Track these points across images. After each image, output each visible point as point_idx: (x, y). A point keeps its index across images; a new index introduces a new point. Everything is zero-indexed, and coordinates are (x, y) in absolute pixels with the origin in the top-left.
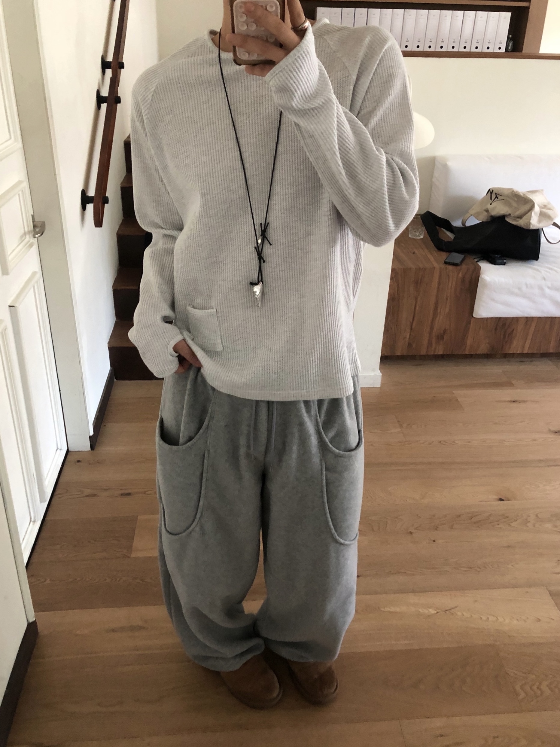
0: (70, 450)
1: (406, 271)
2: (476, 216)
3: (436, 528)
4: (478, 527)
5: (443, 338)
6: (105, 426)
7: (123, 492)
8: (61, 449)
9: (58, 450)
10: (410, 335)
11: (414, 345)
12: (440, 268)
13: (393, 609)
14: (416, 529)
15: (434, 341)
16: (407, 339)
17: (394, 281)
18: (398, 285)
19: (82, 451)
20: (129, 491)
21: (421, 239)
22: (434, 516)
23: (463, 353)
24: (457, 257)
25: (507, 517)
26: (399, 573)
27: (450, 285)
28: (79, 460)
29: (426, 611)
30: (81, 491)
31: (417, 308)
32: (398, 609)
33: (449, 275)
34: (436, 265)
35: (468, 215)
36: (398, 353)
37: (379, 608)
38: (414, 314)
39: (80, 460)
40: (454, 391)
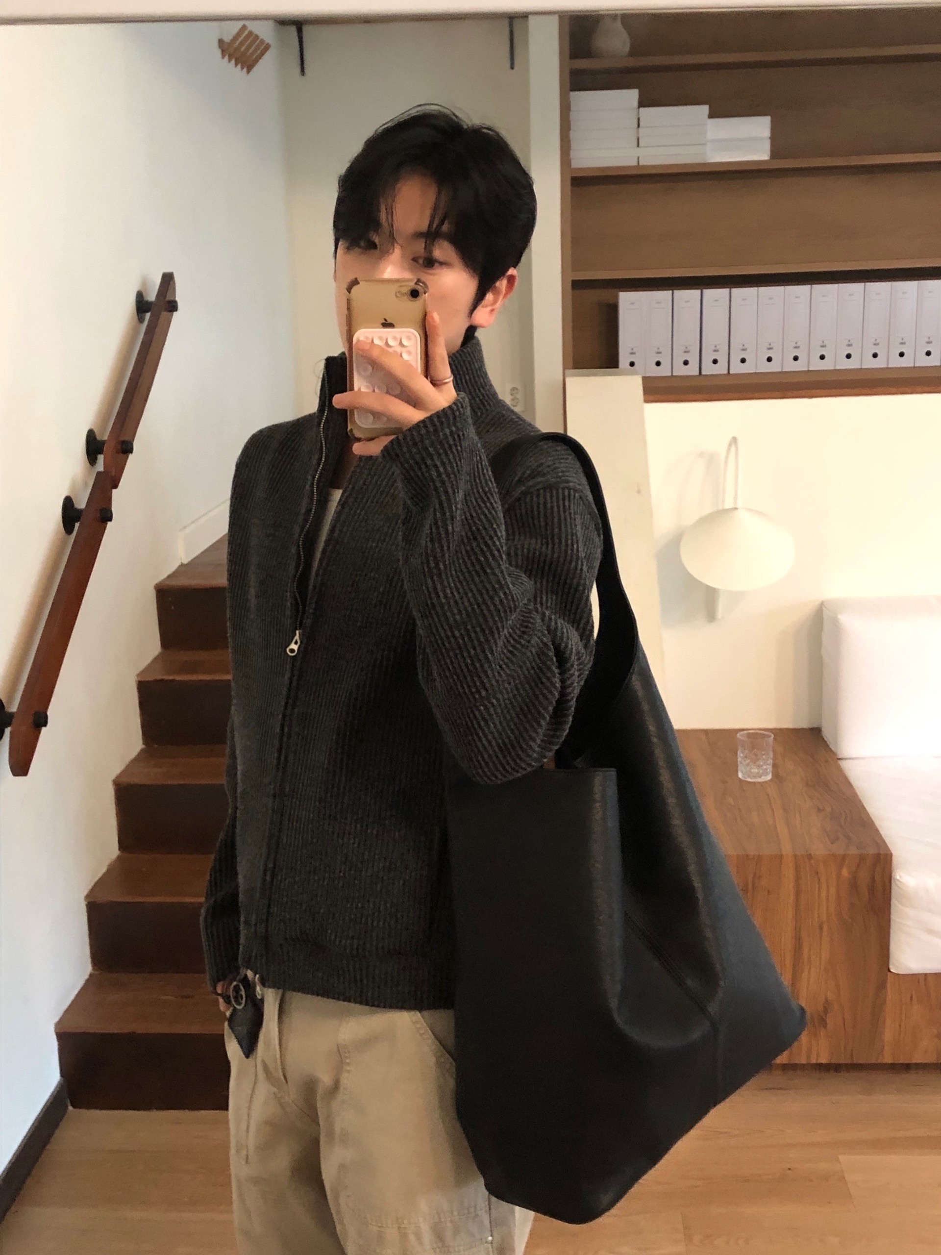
5: (825, 1026)
6: (16, 1212)
23: (879, 1060)
27: (824, 894)
33: (817, 873)
34: (786, 848)
40: (841, 1157)
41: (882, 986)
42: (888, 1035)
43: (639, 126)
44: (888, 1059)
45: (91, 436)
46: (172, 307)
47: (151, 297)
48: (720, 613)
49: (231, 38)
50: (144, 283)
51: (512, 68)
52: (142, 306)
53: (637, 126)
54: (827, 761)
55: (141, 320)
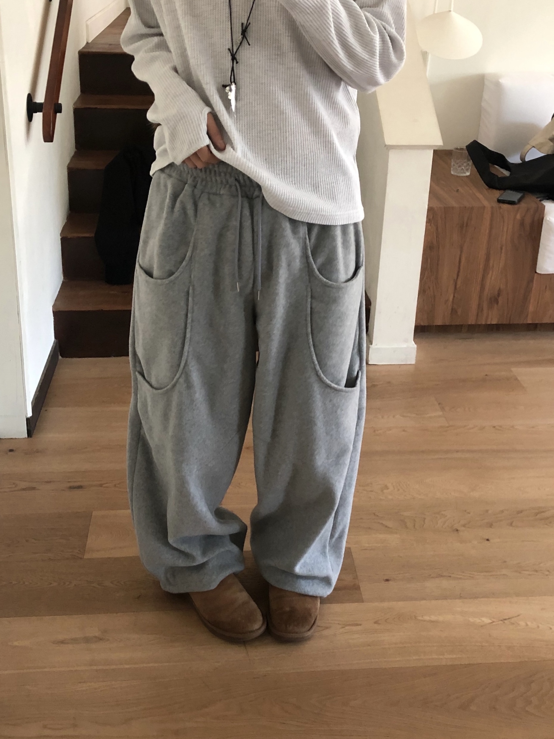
1: (447, 210)
2: (539, 147)
3: (491, 525)
4: (546, 524)
5: (497, 303)
6: (46, 410)
7: (72, 484)
10: (454, 297)
11: (459, 312)
12: (492, 208)
13: (433, 618)
14: (464, 526)
15: (485, 305)
16: (450, 303)
17: (432, 225)
18: (437, 229)
19: (16, 439)
20: (80, 484)
21: (467, 176)
22: (487, 511)
23: (525, 322)
24: (515, 196)
26: (442, 576)
27: (505, 229)
28: (11, 448)
29: (477, 620)
30: (14, 484)
31: (463, 260)
32: (441, 618)
33: (503, 217)
34: (486, 203)
35: (528, 147)
36: (438, 322)
37: (415, 617)
38: (459, 268)
39: (14, 449)
40: (512, 369)
41: (531, 281)
42: (531, 308)
44: (529, 321)
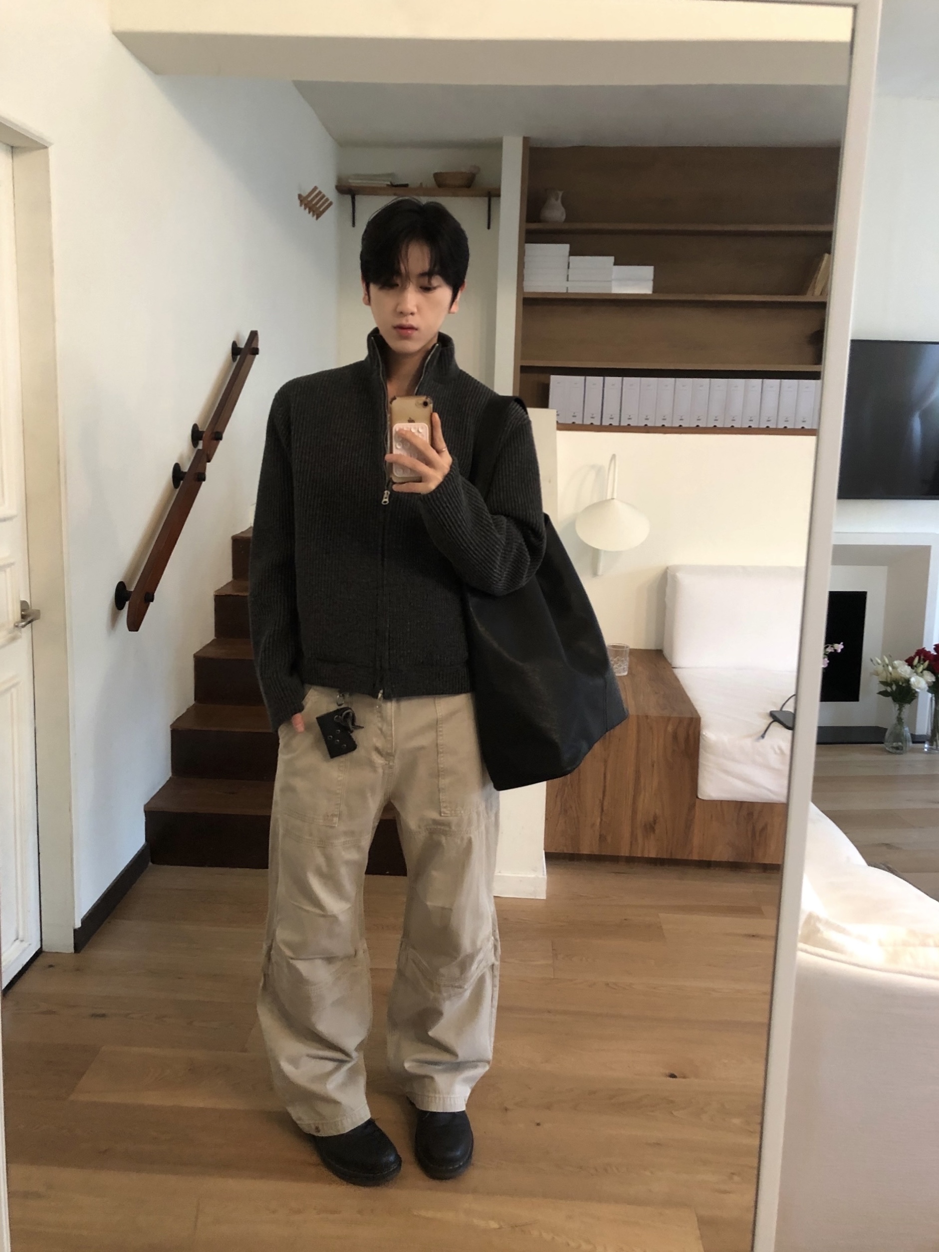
0: (44, 948)
5: (654, 832)
7: (96, 1011)
8: (22, 941)
9: (18, 942)
10: (601, 820)
11: (609, 839)
12: (638, 717)
14: (517, 1104)
15: (639, 833)
16: (597, 828)
19: (58, 953)
20: (103, 1012)
22: (553, 1088)
23: (690, 858)
25: (672, 1102)
27: (655, 744)
28: (51, 964)
29: (483, 1224)
30: (36, 1005)
31: (608, 777)
32: (439, 1215)
33: (651, 728)
36: (585, 851)
37: (410, 1210)
38: (605, 786)
39: (53, 964)
40: (659, 914)
41: (692, 807)
42: (696, 841)
43: (568, 268)
44: (695, 857)
45: (195, 427)
46: (255, 352)
47: (242, 345)
48: (600, 572)
49: (307, 194)
50: (238, 336)
51: (489, 228)
52: (236, 350)
53: (567, 267)
54: (664, 668)
55: (234, 359)
